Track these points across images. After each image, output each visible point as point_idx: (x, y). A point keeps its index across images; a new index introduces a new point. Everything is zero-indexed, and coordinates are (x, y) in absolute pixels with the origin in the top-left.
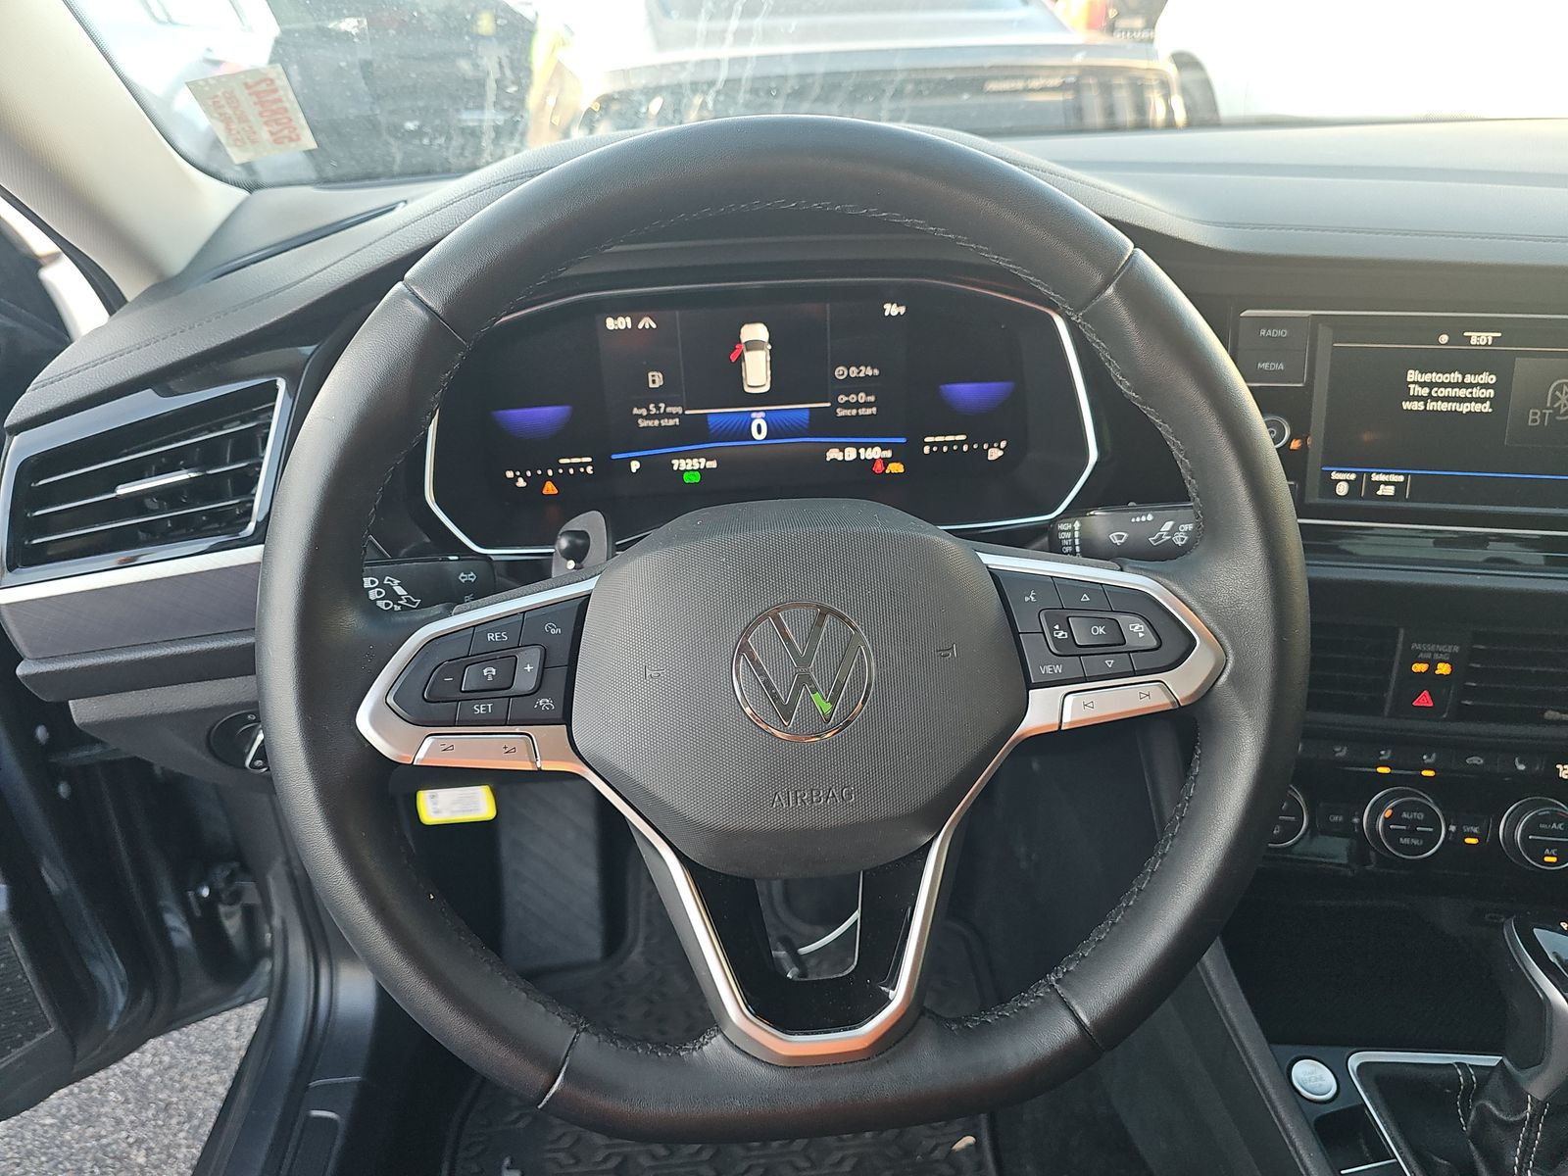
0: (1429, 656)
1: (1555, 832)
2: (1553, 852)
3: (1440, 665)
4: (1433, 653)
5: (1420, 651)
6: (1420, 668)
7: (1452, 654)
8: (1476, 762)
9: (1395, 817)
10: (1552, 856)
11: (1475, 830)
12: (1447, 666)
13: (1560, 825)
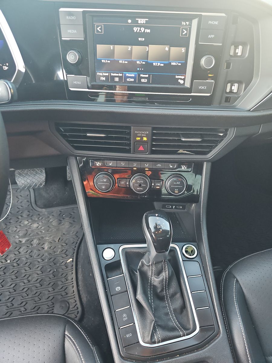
0: (140, 135)
1: (177, 185)
2: (177, 190)
3: (144, 138)
4: (141, 134)
5: (137, 134)
6: (138, 139)
7: (146, 134)
8: (159, 166)
9: (136, 182)
10: (177, 191)
11: (159, 185)
12: (146, 138)
13: (179, 183)
